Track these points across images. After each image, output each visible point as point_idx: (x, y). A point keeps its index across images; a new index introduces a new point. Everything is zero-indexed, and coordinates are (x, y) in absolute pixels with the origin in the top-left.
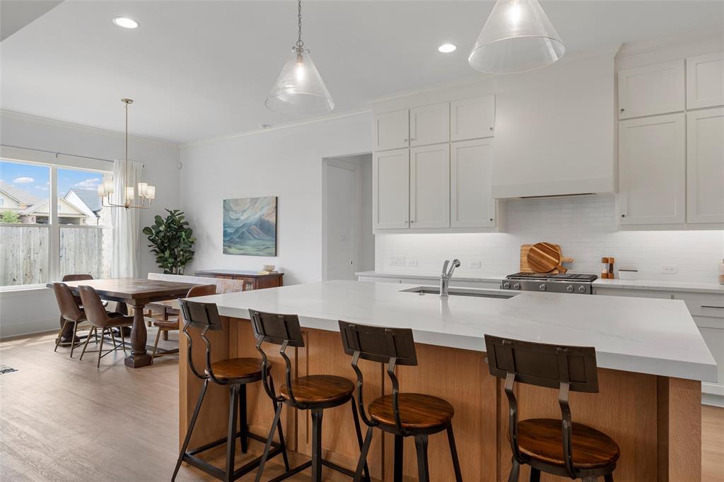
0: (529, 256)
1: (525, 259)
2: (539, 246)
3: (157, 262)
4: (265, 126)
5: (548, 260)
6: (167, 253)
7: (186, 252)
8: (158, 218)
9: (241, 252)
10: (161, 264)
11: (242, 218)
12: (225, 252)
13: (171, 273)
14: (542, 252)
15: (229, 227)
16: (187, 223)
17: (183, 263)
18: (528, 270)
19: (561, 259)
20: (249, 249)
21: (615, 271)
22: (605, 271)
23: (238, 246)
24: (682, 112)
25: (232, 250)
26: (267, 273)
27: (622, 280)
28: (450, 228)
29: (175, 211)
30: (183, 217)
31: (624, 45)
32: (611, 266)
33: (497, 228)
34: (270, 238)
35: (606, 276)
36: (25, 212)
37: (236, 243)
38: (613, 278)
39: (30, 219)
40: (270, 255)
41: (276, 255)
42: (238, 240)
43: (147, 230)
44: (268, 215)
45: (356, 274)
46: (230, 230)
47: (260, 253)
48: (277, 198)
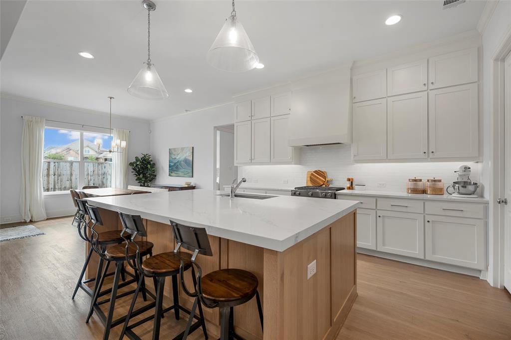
0: (310, 177)
1: (309, 179)
2: (316, 172)
3: (136, 180)
4: (187, 111)
5: (320, 179)
6: (141, 176)
7: (151, 175)
8: (136, 158)
9: (177, 175)
10: (138, 181)
11: (177, 158)
12: (170, 175)
13: (144, 186)
14: (318, 176)
15: (172, 162)
16: (152, 161)
17: (150, 181)
18: (310, 185)
19: (327, 179)
20: (180, 174)
21: (354, 185)
22: (348, 186)
23: (176, 172)
24: (385, 98)
25: (172, 174)
26: (187, 186)
27: (357, 191)
28: (270, 162)
29: (147, 155)
30: (150, 157)
31: (354, 62)
32: (352, 182)
33: (293, 163)
34: (189, 168)
35: (349, 188)
36: (100, 156)
37: (174, 171)
38: (353, 189)
39: (102, 160)
40: (190, 177)
41: (192, 177)
42: (175, 169)
43: (131, 164)
44: (189, 156)
45: (224, 186)
46: (172, 164)
47: (186, 176)
48: (193, 148)
